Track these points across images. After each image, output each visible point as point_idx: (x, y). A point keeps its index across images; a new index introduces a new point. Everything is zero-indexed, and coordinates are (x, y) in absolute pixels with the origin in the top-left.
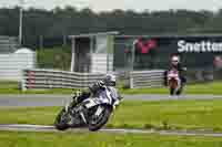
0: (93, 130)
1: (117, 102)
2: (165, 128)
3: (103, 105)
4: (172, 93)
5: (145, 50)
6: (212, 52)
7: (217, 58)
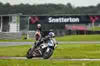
5: (34, 22)
6: (64, 22)
7: (66, 25)
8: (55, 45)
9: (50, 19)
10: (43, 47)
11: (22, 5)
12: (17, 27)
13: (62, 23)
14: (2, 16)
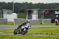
2: (52, 34)
3: (26, 28)
8: (29, 27)
9: (56, 12)
10: (22, 28)
11: (39, 3)
14: (27, 10)
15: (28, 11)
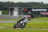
0: (22, 28)
1: (27, 22)
3: (24, 23)
4: (29, 20)
7: (41, 13)
9: (33, 9)
10: (21, 23)
12: (17, 13)
13: (39, 11)
15: (10, 8)
